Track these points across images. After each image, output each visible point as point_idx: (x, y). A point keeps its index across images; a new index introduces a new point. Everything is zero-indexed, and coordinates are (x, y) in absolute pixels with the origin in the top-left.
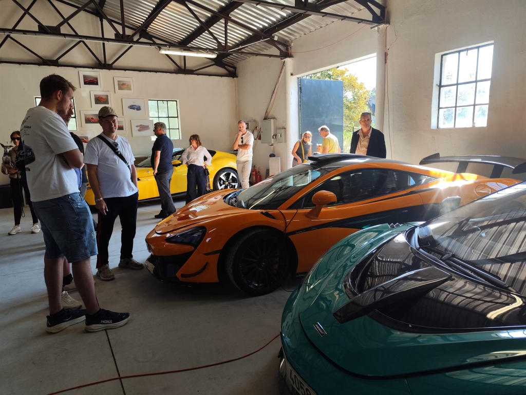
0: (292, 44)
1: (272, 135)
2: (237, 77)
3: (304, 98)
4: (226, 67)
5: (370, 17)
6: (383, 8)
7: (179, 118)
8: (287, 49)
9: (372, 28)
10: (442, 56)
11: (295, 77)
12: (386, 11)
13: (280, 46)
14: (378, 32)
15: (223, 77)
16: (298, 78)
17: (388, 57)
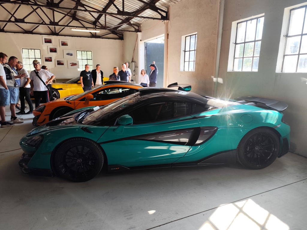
0: (142, 25)
2: (123, 40)
3: (148, 52)
9: (162, 22)
10: (186, 37)
11: (143, 42)
12: (168, 14)
13: (135, 27)
16: (145, 42)
17: (169, 36)
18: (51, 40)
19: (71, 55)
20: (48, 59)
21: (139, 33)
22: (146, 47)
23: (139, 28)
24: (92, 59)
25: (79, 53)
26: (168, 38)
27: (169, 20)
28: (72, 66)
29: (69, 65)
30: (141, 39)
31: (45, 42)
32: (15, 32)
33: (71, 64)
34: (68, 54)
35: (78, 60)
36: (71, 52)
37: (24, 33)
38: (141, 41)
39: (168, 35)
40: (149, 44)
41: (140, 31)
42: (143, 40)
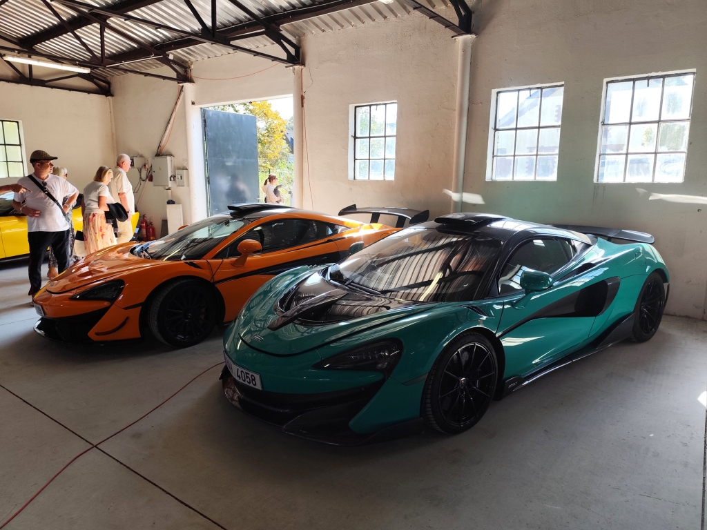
0: (192, 67)
1: (169, 176)
2: (112, 95)
3: (209, 134)
4: (95, 80)
5: (284, 56)
6: (298, 48)
7: (23, 146)
8: (186, 72)
9: (286, 67)
10: (356, 107)
11: (197, 108)
12: (301, 51)
13: (176, 67)
14: (294, 72)
15: (91, 95)
16: (201, 108)
17: (305, 100)
21: (187, 85)
22: (205, 121)
24: (20, 145)
26: (302, 106)
27: (303, 64)
30: (193, 100)
38: (193, 103)
39: (302, 98)
40: (211, 113)
41: (190, 80)
42: (199, 104)
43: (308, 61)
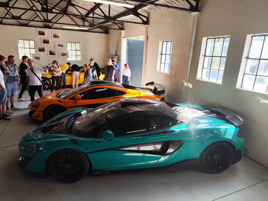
0: (125, 24)
2: (108, 34)
4: (103, 29)
6: (147, 18)
7: (81, 51)
9: (143, 25)
10: (163, 42)
13: (119, 25)
14: (145, 27)
15: (101, 34)
17: (148, 38)
18: (44, 32)
19: (62, 46)
20: (42, 49)
21: (122, 31)
22: (128, 44)
23: (123, 27)
25: (69, 44)
26: (147, 41)
27: (149, 24)
28: (62, 56)
29: (60, 55)
30: (124, 36)
31: (39, 34)
32: (12, 25)
33: (62, 54)
34: (59, 45)
35: (68, 51)
36: (61, 44)
37: (20, 26)
38: (124, 38)
39: (148, 37)
40: (131, 41)
41: (124, 29)
42: (126, 38)
43: (150, 23)
